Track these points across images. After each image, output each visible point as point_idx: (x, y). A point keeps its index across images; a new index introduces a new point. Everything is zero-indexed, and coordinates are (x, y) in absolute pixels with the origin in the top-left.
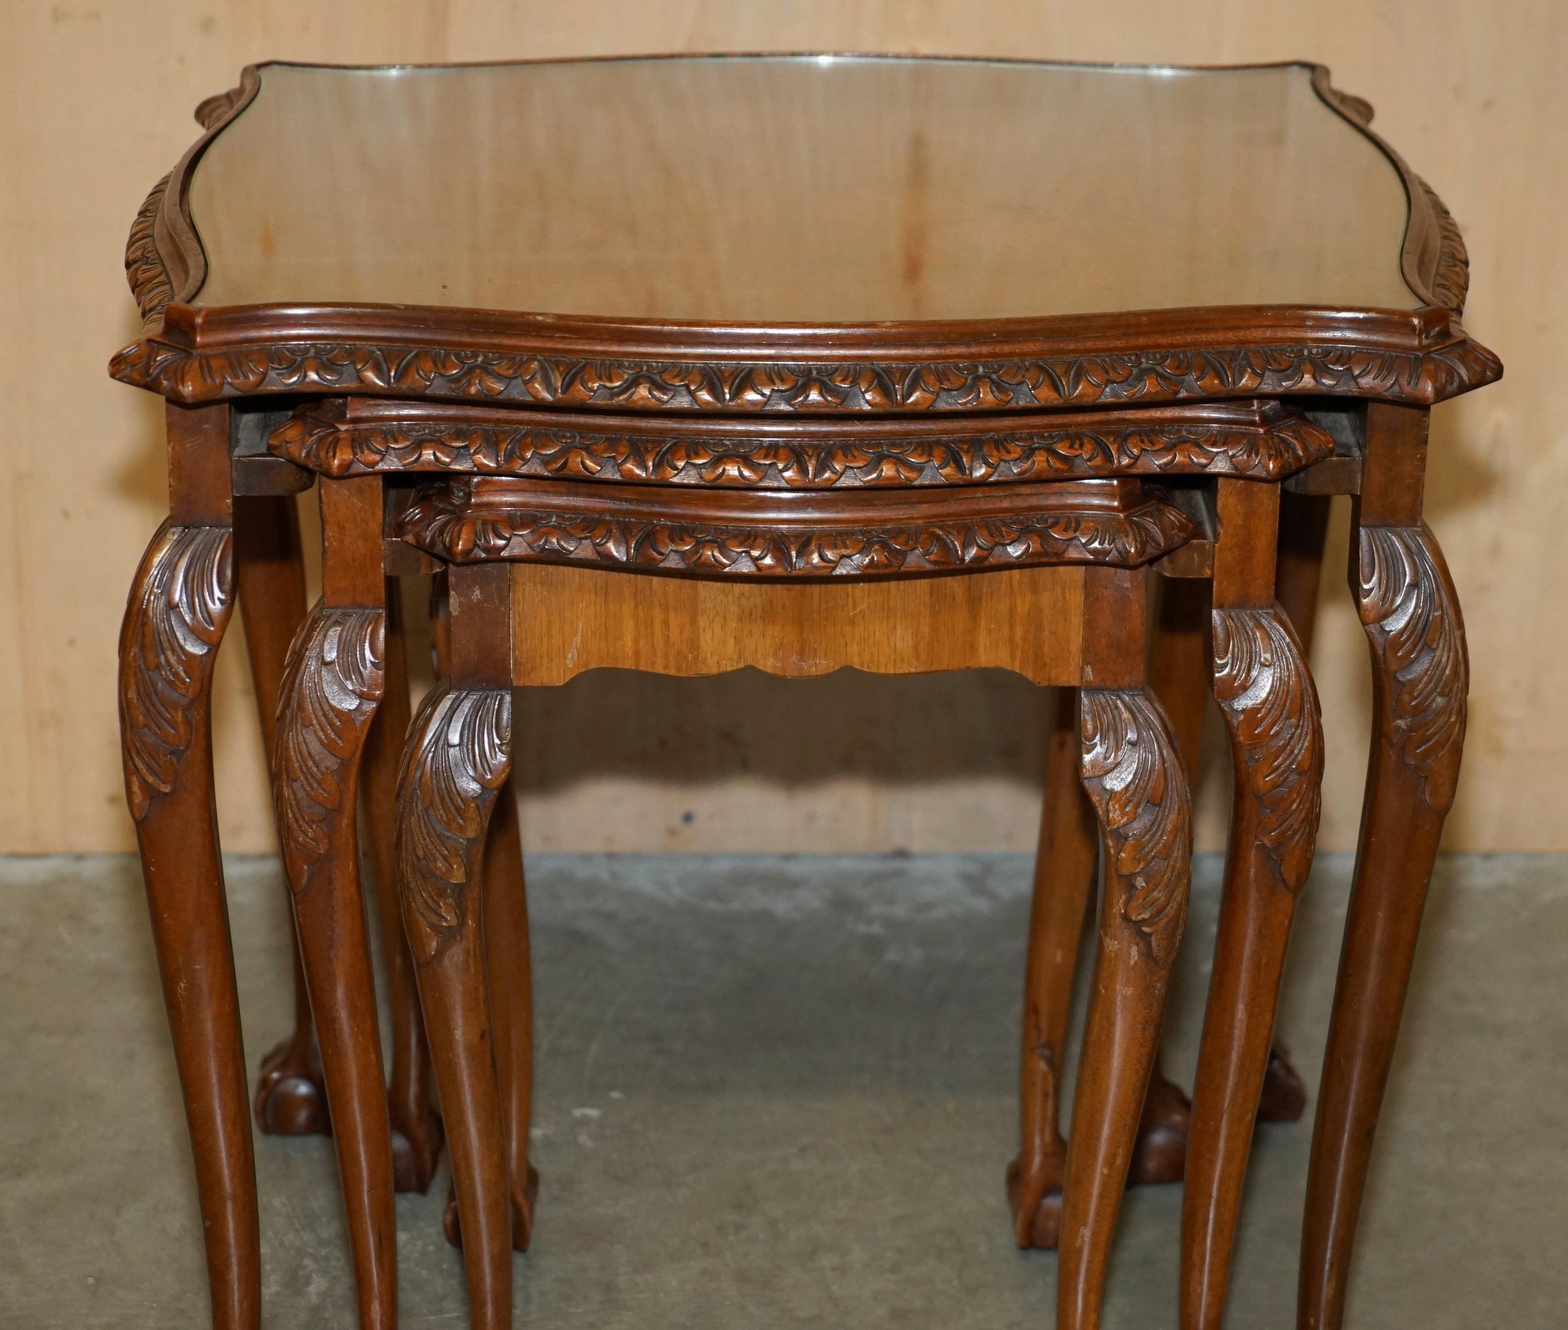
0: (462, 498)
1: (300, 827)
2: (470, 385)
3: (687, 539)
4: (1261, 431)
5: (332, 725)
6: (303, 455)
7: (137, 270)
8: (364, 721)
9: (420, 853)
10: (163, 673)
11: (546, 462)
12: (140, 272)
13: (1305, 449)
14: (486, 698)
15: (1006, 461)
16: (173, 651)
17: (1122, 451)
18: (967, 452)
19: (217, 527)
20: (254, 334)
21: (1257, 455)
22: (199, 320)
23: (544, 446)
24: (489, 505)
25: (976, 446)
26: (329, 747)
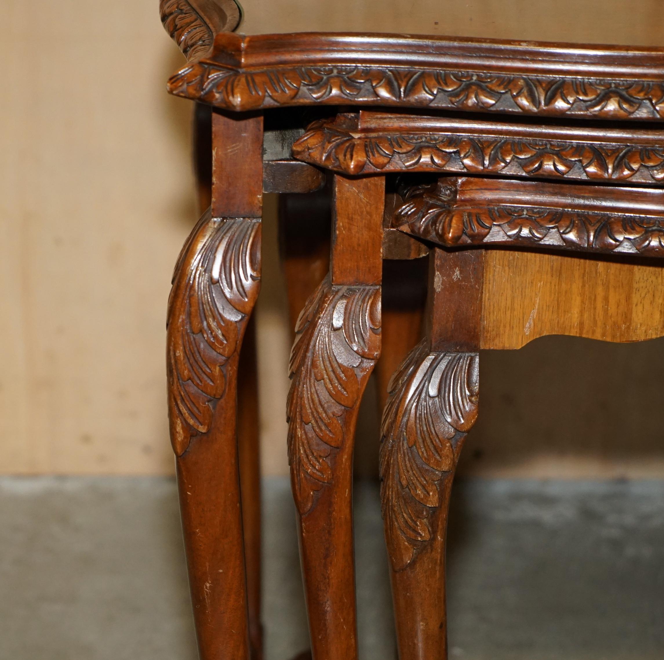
0: (449, 196)
1: (309, 461)
2: (467, 98)
3: (638, 229)
5: (339, 379)
6: (324, 158)
7: (174, 20)
8: (364, 376)
9: (404, 482)
10: (205, 336)
11: (523, 164)
12: (177, 20)
14: (459, 359)
16: (214, 318)
19: (249, 218)
20: (288, 57)
22: (243, 45)
23: (521, 153)
24: (471, 201)
26: (335, 397)
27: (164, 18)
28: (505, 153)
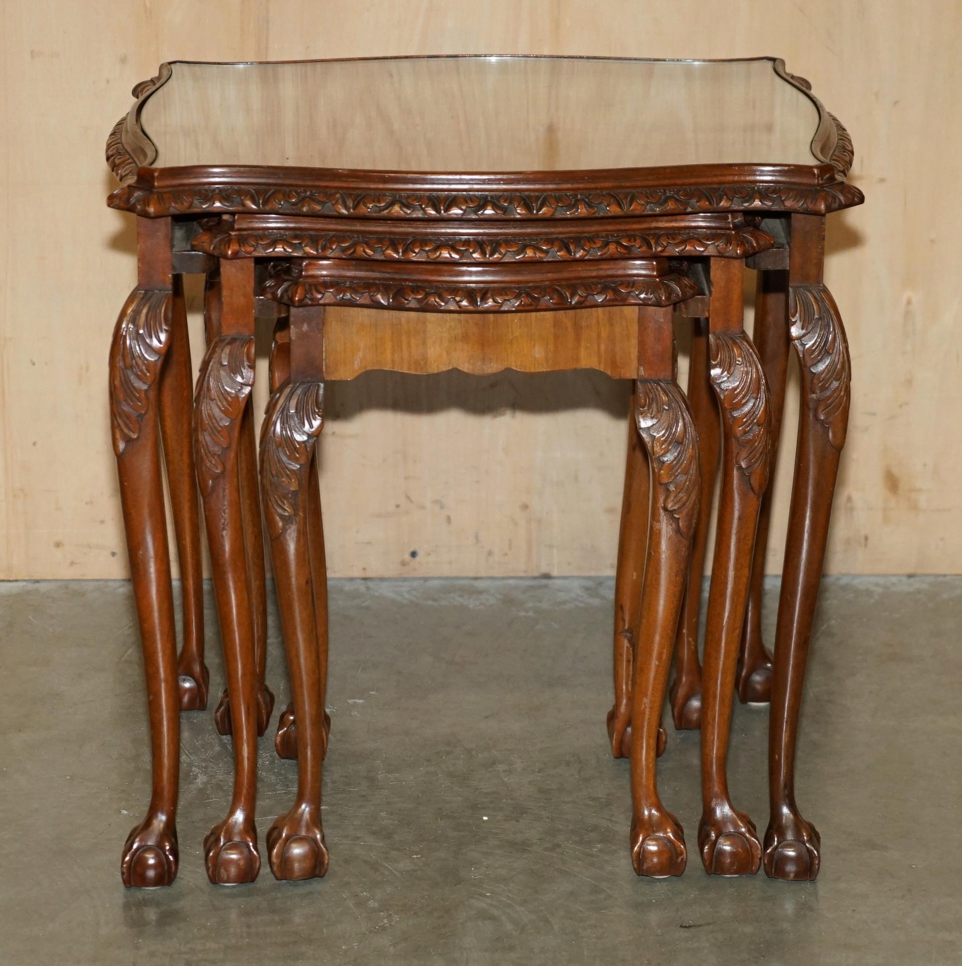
0: (298, 273)
1: (208, 457)
2: (303, 207)
3: (421, 292)
4: (733, 232)
5: (227, 401)
6: (212, 248)
7: (114, 160)
8: (244, 398)
9: (274, 472)
10: (134, 370)
11: (344, 250)
12: (116, 160)
13: (757, 243)
14: (310, 387)
15: (594, 248)
16: (140, 360)
17: (657, 244)
18: (572, 243)
19: (163, 290)
20: (186, 181)
21: (730, 245)
22: (156, 174)
23: (343, 243)
24: (313, 276)
25: (578, 241)
26: (224, 412)
27: (108, 159)
28: (332, 243)
